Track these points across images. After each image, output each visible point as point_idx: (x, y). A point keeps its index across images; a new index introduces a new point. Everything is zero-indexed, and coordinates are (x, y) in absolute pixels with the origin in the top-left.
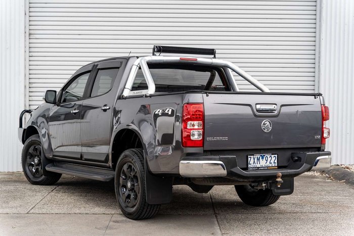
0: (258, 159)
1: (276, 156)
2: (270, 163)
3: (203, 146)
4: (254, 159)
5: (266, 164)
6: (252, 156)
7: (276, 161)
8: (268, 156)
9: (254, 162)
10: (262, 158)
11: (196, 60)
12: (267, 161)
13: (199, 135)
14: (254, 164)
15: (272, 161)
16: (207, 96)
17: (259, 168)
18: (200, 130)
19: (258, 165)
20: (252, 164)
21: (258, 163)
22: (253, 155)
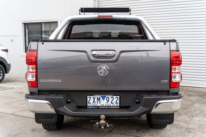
0: (99, 99)
1: (118, 97)
2: (111, 103)
3: (37, 87)
4: (94, 99)
5: (107, 104)
6: (92, 97)
7: (118, 102)
8: (110, 97)
9: (94, 101)
10: (103, 99)
11: (112, 16)
12: (108, 101)
13: (33, 76)
14: (94, 103)
15: (114, 101)
16: (43, 44)
17: (99, 107)
18: (33, 73)
19: (99, 105)
20: (92, 103)
21: (99, 102)
22: (93, 95)
